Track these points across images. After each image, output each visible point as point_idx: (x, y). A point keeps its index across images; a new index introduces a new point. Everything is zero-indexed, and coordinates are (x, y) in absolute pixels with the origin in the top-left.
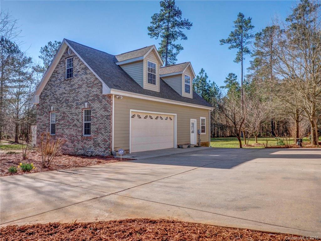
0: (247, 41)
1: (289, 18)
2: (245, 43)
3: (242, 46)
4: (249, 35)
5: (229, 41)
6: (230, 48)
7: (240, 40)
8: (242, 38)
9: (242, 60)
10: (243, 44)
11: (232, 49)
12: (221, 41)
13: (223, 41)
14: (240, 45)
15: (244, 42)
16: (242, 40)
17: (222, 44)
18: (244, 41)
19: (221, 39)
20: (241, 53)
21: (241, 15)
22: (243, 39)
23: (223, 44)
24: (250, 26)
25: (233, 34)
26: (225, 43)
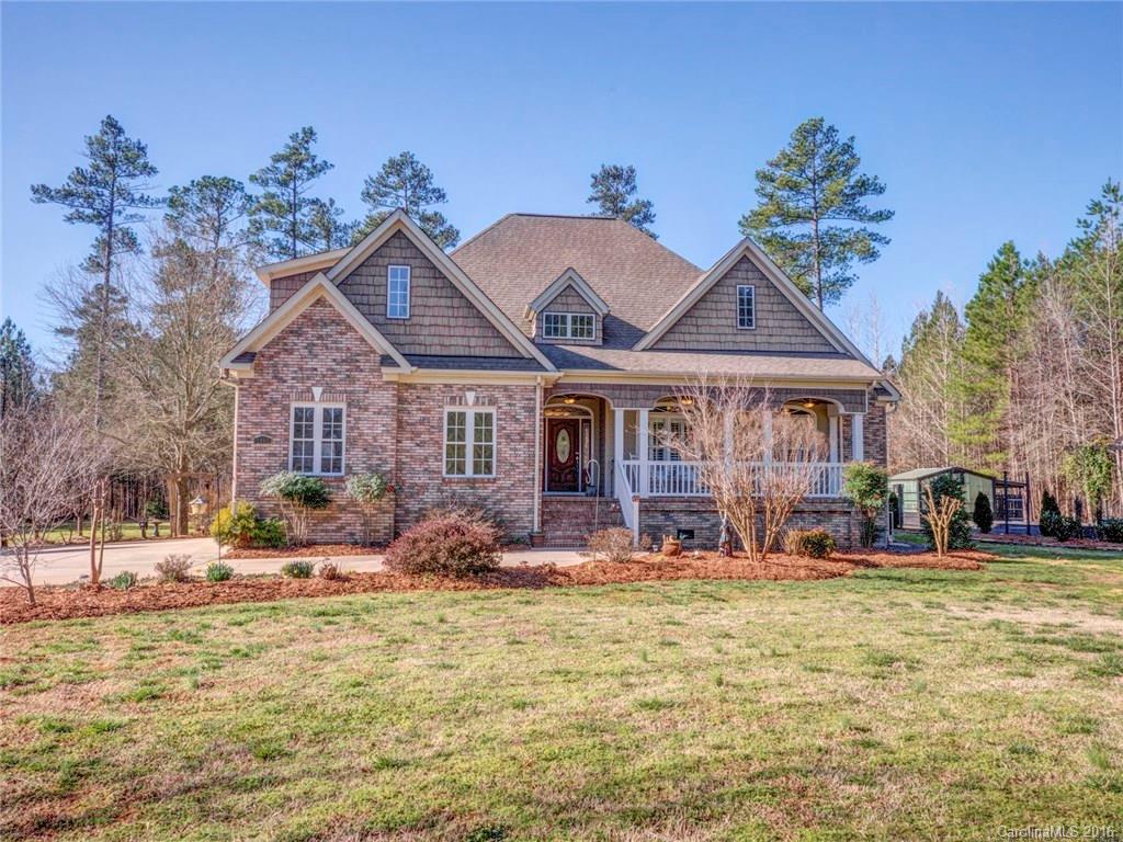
0: (130, 211)
1: (258, 175)
2: (124, 215)
3: (110, 224)
4: (137, 196)
5: (67, 195)
6: (70, 219)
7: (106, 204)
8: (112, 201)
9: (109, 270)
10: (116, 219)
11: (79, 225)
12: (35, 191)
13: (43, 193)
14: (104, 217)
15: (120, 213)
16: (112, 204)
17: (40, 201)
18: (120, 208)
19: (37, 183)
20: (107, 245)
21: (112, 126)
22: (115, 204)
23: (44, 202)
24: (145, 166)
25: (80, 177)
26: (52, 198)
